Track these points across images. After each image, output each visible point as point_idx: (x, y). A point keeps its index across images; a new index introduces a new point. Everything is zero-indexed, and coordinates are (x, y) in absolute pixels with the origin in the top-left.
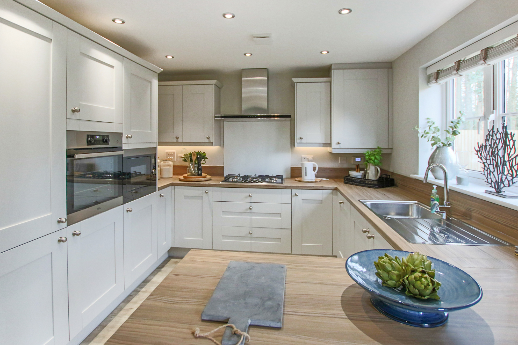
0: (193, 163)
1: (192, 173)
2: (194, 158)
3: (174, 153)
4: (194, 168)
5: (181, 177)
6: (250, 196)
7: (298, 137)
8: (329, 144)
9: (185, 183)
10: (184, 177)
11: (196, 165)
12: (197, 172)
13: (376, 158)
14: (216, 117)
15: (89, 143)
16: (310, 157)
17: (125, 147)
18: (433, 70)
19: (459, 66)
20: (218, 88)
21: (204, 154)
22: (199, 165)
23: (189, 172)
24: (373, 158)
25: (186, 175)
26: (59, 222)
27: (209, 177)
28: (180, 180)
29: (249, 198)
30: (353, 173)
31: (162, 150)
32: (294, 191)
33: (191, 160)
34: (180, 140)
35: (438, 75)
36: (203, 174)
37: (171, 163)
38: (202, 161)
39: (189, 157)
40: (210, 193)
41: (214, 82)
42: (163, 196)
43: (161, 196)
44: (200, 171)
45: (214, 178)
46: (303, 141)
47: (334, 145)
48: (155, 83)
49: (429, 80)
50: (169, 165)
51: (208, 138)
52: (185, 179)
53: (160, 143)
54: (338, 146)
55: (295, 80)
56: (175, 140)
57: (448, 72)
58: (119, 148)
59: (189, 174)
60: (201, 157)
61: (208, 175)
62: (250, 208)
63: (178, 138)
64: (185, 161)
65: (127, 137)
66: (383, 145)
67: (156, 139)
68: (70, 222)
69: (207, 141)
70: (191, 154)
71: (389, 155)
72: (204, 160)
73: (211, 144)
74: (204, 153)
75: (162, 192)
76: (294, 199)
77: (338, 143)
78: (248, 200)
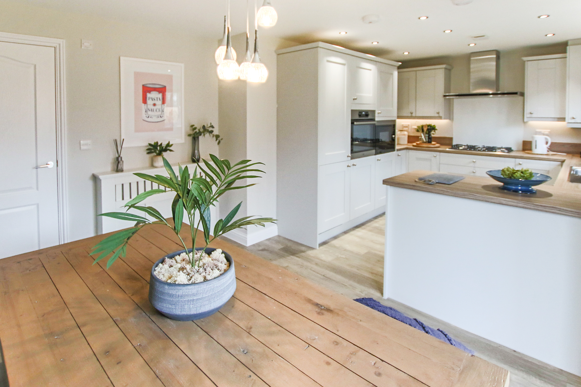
0: (425, 133)
1: (423, 140)
2: (425, 129)
3: (409, 125)
4: (425, 137)
5: (415, 144)
6: (473, 161)
7: (528, 111)
8: (562, 119)
9: (418, 148)
10: (417, 144)
11: (427, 135)
12: (427, 140)
14: (445, 96)
15: (360, 116)
16: (547, 131)
17: (377, 119)
20: (448, 72)
21: (434, 127)
22: (429, 135)
23: (420, 140)
25: (418, 143)
26: (348, 156)
27: (438, 145)
28: (414, 146)
31: (400, 123)
32: (518, 161)
33: (423, 131)
34: (414, 115)
36: (433, 143)
37: (406, 133)
38: (433, 132)
39: (421, 129)
40: (438, 157)
41: (444, 66)
42: (400, 156)
43: (398, 155)
44: (430, 140)
45: (442, 146)
46: (533, 116)
47: (569, 120)
48: (396, 73)
50: (404, 135)
51: (438, 113)
52: (417, 146)
53: (399, 117)
54: (573, 121)
55: (525, 59)
56: (410, 115)
58: (373, 120)
59: (421, 142)
60: (431, 128)
61: (437, 143)
62: (473, 172)
63: (412, 113)
64: (418, 131)
65: (378, 113)
67: (395, 114)
68: (352, 158)
69: (437, 115)
70: (422, 126)
72: (435, 131)
73: (440, 118)
74: (434, 125)
75: (400, 153)
77: (573, 118)
78: (472, 164)
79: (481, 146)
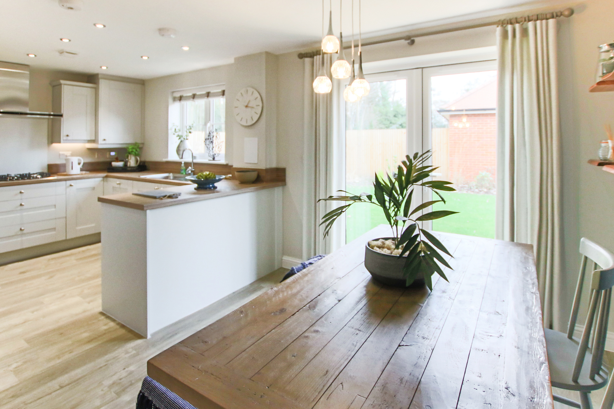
6: (21, 193)
7: (65, 134)
8: (93, 141)
13: (136, 150)
18: (178, 95)
19: (194, 96)
24: (134, 150)
29: (20, 195)
30: (114, 164)
32: (69, 183)
35: (181, 98)
46: (69, 138)
47: (100, 141)
49: (174, 99)
54: (104, 142)
55: (63, 82)
57: (187, 98)
62: (21, 205)
66: (139, 141)
71: (141, 149)
76: (68, 190)
77: (104, 140)
79: (13, 175)
